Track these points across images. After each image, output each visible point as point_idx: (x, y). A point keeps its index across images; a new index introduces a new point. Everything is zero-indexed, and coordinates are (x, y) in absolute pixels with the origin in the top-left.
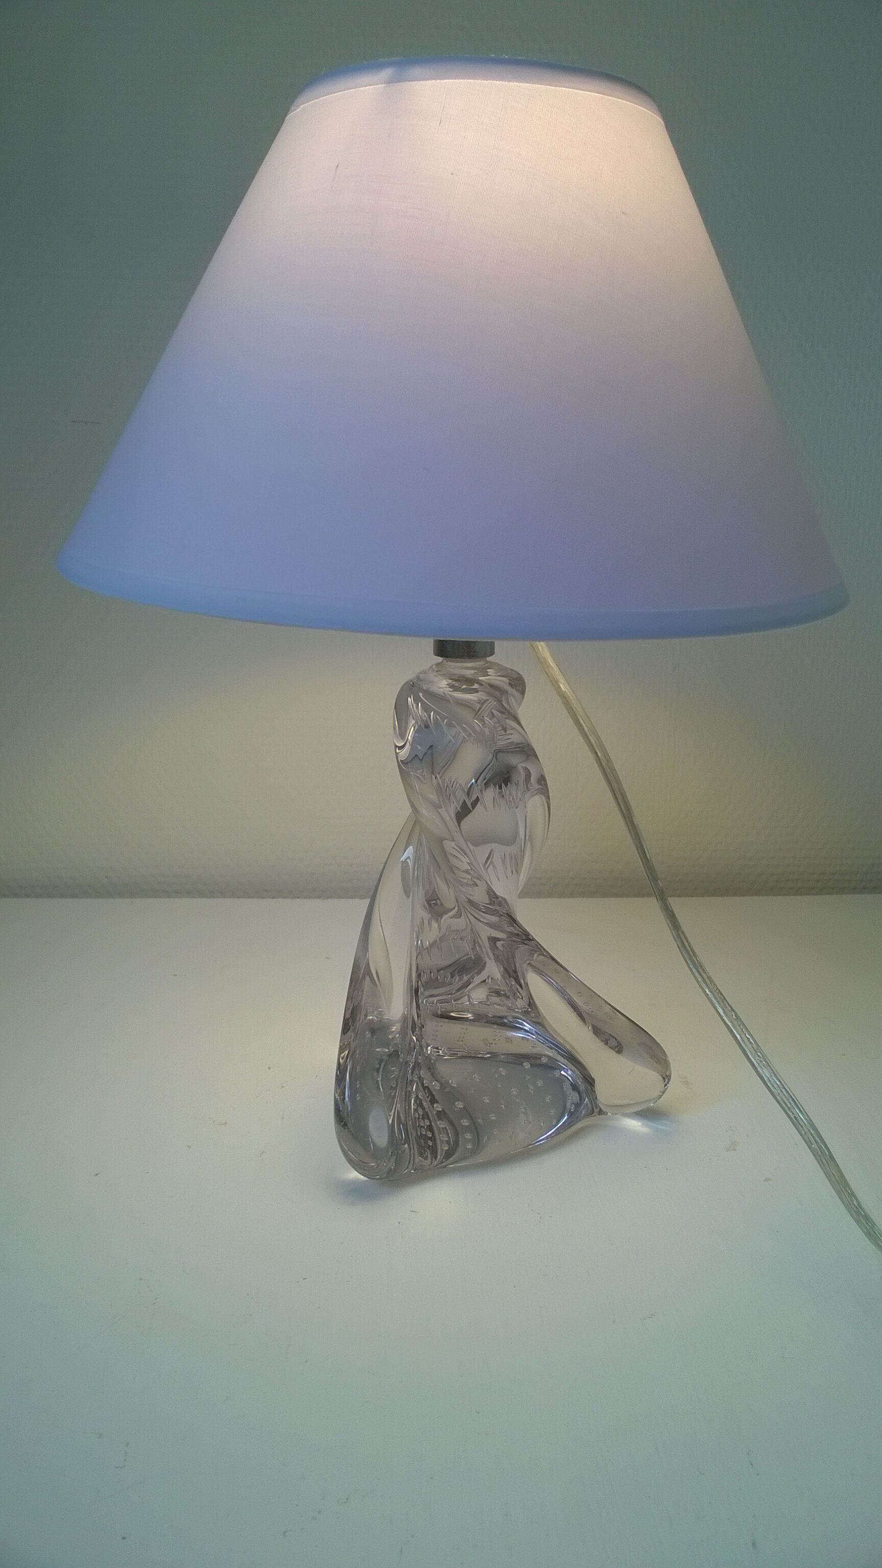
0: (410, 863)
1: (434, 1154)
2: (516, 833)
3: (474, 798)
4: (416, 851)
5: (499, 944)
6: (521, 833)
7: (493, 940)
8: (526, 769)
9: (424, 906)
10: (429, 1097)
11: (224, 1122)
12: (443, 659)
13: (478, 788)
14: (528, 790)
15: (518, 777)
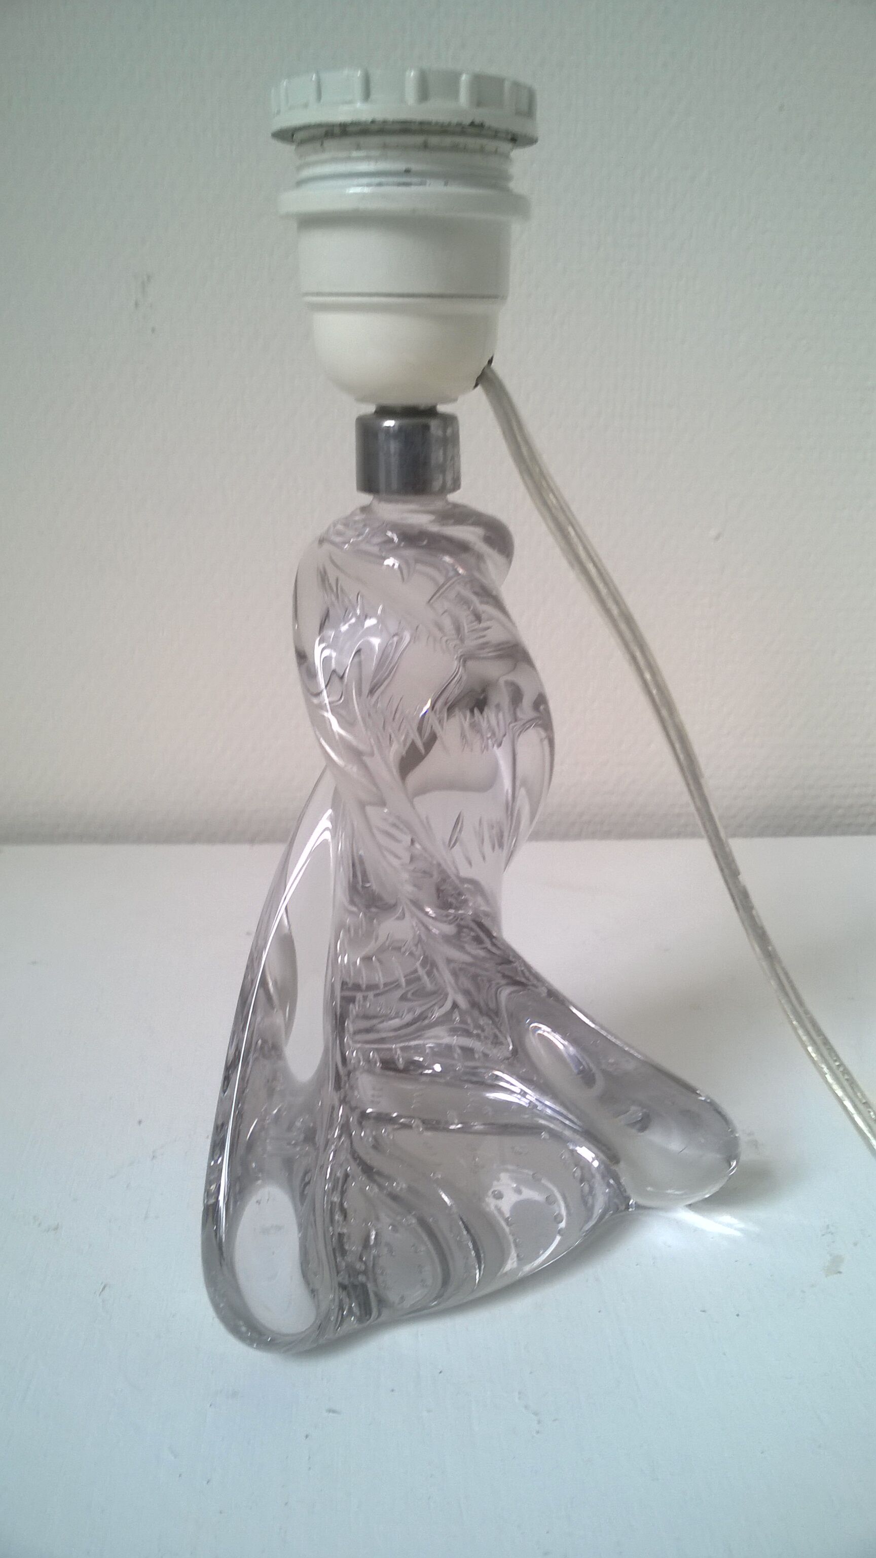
3: (429, 735)
8: (512, 685)
12: (374, 498)
13: (433, 720)
14: (516, 719)
15: (501, 697)
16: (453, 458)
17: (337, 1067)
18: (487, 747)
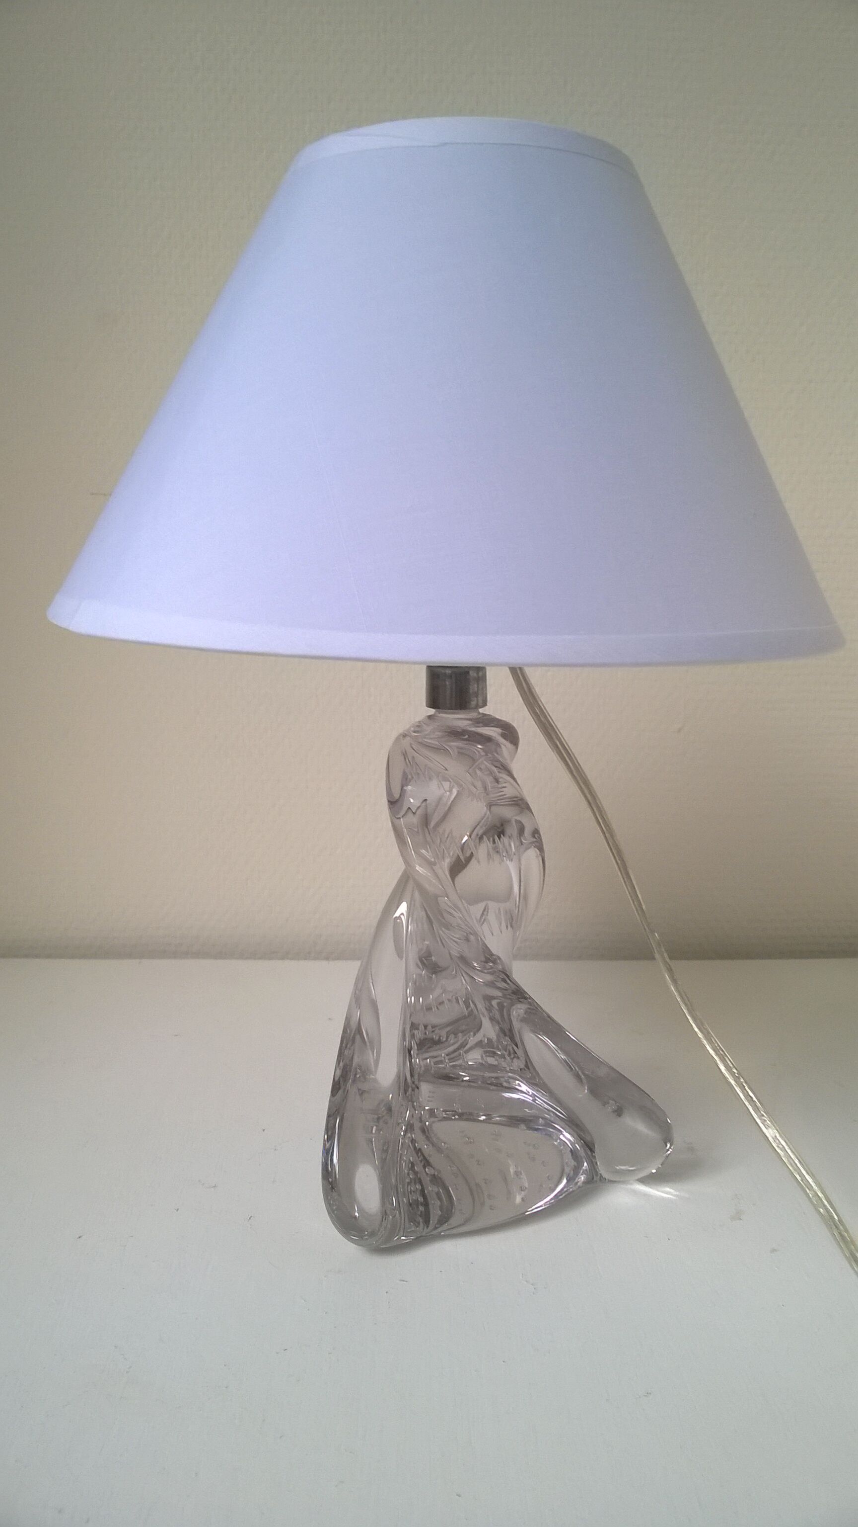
0: (404, 919)
1: (427, 1222)
2: (511, 888)
3: (468, 854)
4: (409, 908)
5: (494, 1003)
6: (515, 889)
7: (488, 999)
8: (519, 822)
9: (417, 965)
10: (423, 1162)
11: (214, 1186)
12: (436, 711)
13: (472, 844)
14: (522, 843)
15: (512, 830)
16: (482, 689)
17: (406, 1079)
18: (503, 861)
